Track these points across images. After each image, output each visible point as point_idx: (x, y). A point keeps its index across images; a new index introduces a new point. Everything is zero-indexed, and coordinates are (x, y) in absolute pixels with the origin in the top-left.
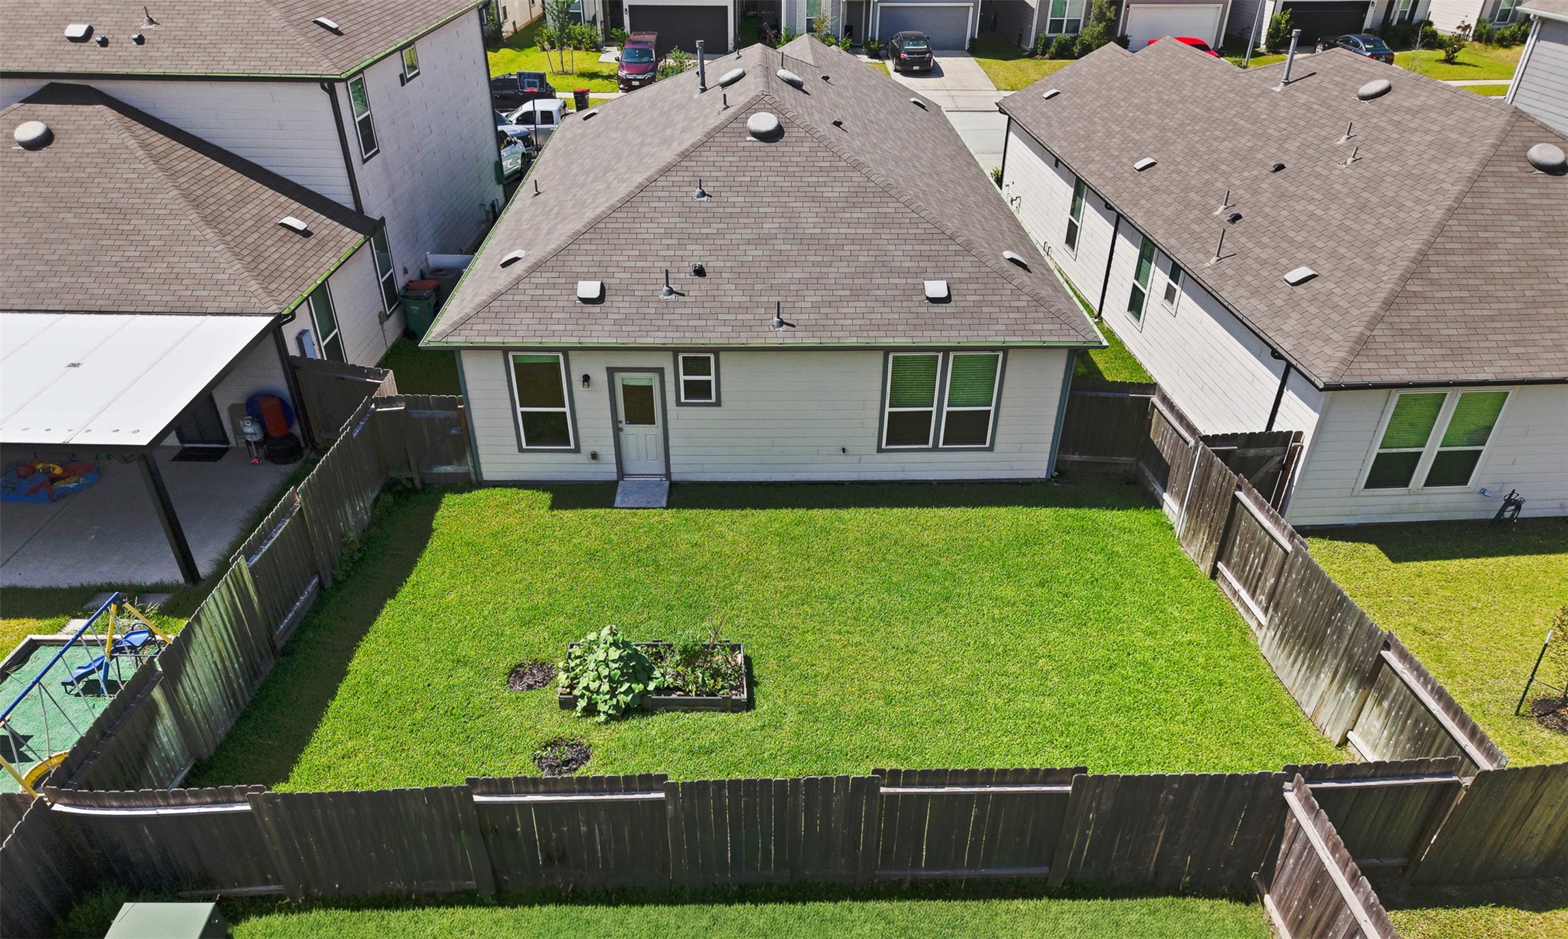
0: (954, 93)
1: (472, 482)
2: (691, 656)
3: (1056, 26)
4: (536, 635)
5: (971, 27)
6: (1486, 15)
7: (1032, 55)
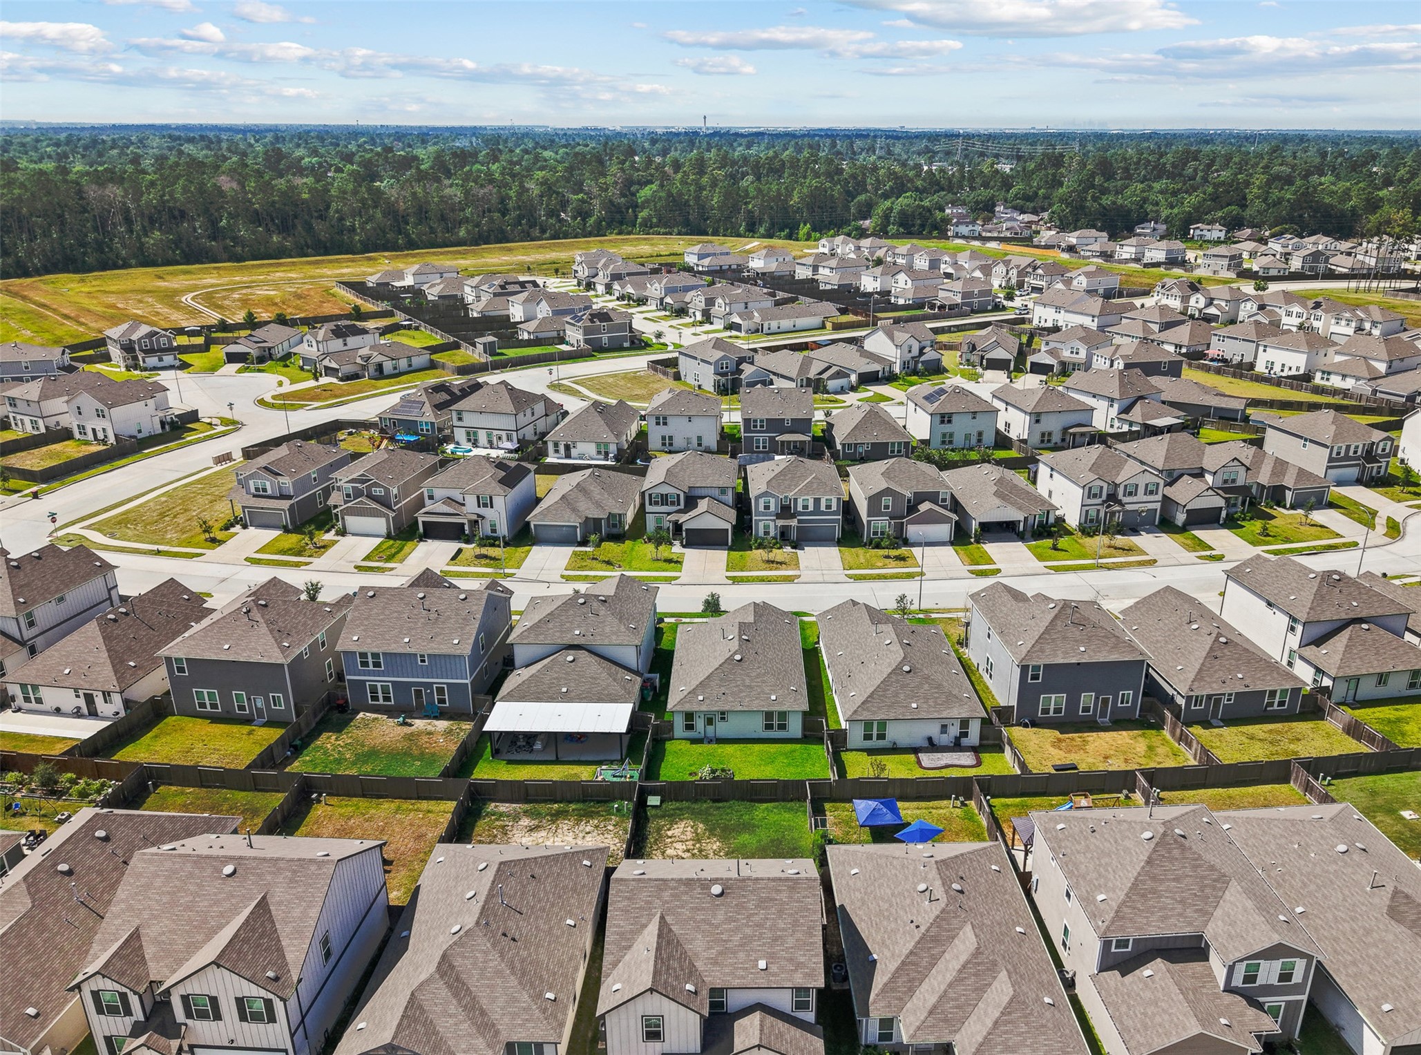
0: (824, 572)
1: (672, 739)
2: (723, 770)
3: (875, 533)
4: (693, 768)
5: (838, 533)
6: (1083, 521)
7: (865, 545)
